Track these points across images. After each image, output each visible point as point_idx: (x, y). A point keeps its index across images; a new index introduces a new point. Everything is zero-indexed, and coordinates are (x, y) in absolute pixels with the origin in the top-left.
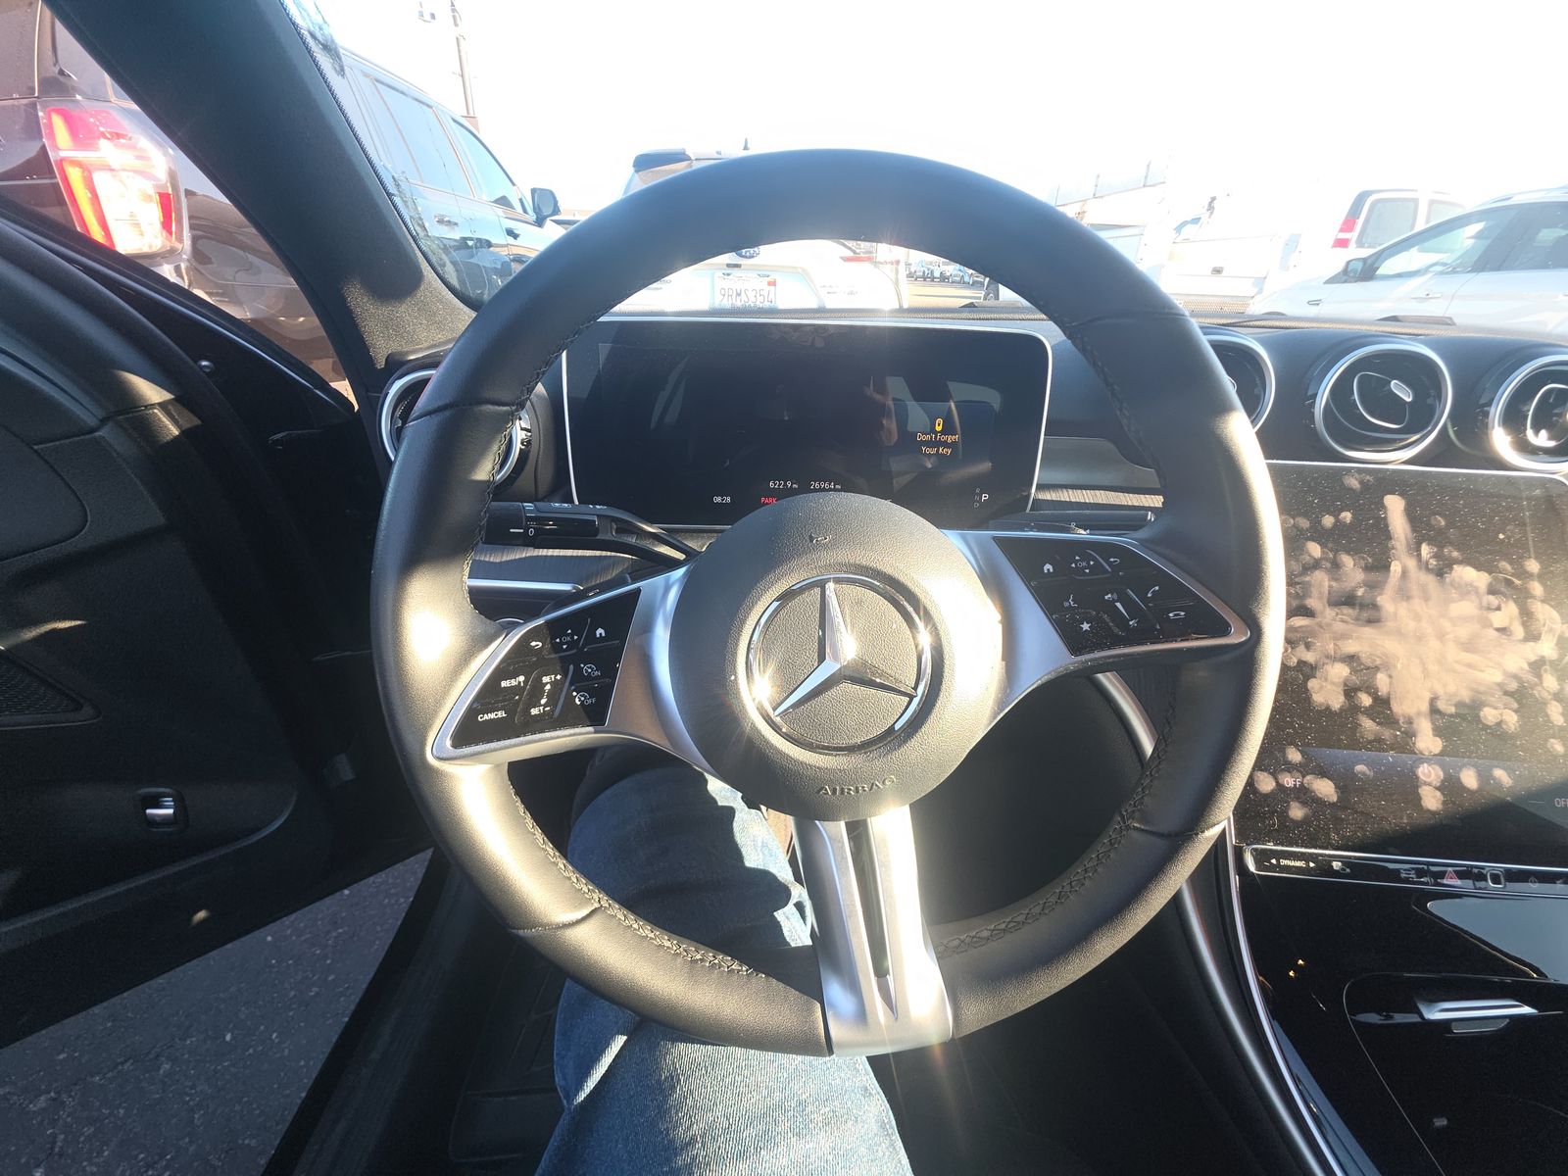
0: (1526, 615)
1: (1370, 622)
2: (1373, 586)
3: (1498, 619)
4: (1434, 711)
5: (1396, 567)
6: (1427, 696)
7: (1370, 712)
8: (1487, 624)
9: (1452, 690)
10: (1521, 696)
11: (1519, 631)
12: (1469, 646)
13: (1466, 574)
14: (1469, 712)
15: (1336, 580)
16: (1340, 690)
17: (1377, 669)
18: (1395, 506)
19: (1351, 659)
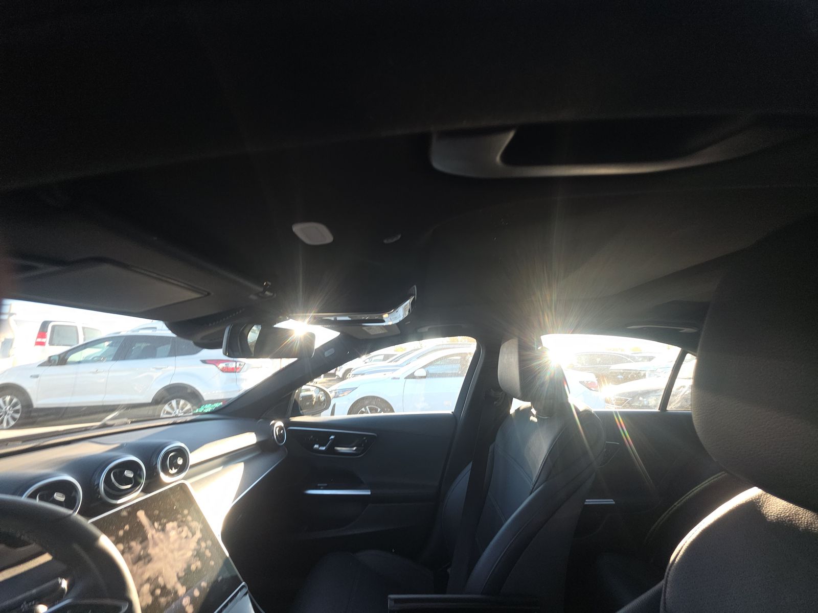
0: (190, 528)
1: (150, 561)
2: (145, 548)
3: (184, 535)
4: (179, 578)
5: (149, 536)
6: (175, 575)
7: (162, 595)
8: (181, 538)
9: (180, 567)
10: (198, 554)
11: (190, 535)
12: (180, 549)
13: (170, 525)
14: (188, 570)
15: (132, 553)
16: (149, 594)
17: (157, 578)
18: (141, 514)
19: (148, 580)
